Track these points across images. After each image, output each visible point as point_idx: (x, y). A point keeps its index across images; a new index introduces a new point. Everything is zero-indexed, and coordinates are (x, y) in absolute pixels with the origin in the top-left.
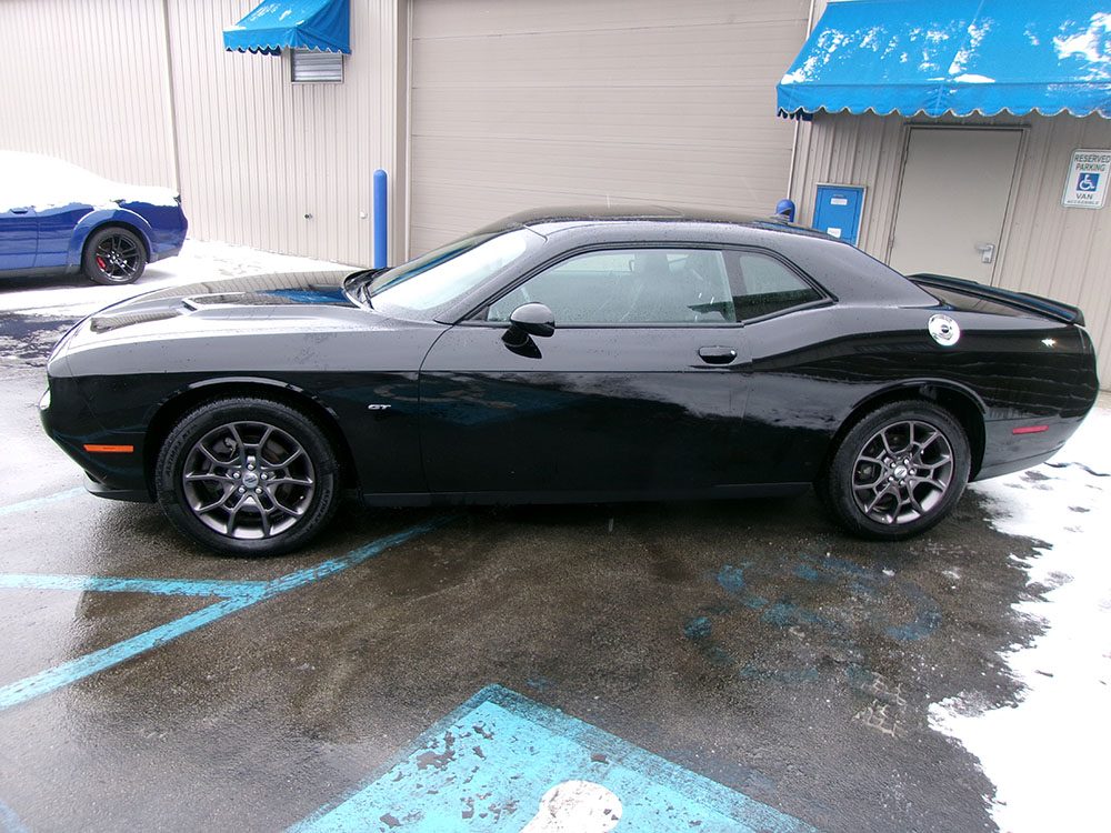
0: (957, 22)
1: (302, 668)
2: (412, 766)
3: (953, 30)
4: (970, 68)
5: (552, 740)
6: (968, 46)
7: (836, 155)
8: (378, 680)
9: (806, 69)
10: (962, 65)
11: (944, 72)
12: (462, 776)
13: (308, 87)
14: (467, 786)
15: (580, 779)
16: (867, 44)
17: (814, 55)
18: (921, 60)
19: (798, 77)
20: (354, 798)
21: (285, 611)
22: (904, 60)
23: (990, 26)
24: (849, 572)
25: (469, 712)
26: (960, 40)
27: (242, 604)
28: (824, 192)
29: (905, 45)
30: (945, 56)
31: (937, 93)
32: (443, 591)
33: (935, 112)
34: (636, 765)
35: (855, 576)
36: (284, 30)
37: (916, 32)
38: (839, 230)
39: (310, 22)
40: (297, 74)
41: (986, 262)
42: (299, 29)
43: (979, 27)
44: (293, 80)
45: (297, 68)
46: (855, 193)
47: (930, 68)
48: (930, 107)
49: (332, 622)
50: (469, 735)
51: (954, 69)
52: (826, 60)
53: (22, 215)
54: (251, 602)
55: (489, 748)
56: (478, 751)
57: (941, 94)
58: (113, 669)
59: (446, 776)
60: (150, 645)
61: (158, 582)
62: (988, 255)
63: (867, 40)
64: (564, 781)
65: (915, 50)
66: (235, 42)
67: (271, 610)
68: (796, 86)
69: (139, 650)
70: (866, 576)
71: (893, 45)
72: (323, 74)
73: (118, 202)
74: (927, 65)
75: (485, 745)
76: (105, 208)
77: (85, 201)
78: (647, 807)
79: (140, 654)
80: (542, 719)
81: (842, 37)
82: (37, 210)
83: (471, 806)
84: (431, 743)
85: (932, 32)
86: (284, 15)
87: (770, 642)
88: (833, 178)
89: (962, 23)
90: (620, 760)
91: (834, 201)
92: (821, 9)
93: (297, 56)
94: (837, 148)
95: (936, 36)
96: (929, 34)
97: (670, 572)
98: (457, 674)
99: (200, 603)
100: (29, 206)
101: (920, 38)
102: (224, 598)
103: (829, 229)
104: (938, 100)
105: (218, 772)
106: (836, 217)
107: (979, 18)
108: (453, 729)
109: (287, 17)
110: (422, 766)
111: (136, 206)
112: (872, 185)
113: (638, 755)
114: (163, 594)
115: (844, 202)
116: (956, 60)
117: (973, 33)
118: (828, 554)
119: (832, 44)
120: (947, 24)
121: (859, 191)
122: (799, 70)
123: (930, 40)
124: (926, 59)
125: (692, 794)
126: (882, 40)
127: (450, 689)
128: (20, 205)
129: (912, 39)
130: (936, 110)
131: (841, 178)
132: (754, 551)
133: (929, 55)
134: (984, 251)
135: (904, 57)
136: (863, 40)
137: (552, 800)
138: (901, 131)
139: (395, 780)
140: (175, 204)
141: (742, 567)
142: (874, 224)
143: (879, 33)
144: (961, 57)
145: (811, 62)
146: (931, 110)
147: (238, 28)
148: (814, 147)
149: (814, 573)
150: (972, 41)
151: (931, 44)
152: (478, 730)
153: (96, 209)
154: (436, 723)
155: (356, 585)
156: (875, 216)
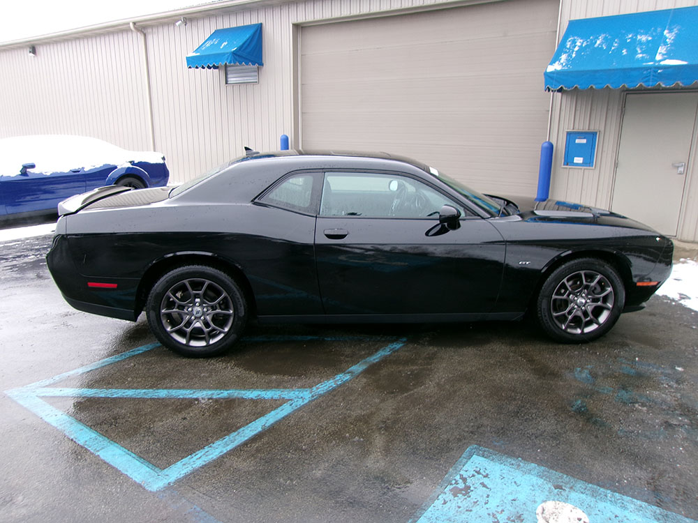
0: (656, 29)
1: (355, 440)
2: (448, 496)
3: (654, 34)
4: (669, 55)
5: (525, 477)
6: (665, 44)
7: (578, 113)
8: (404, 445)
9: (562, 61)
10: (663, 55)
11: (653, 59)
12: (482, 501)
13: (236, 87)
14: (487, 506)
15: (554, 500)
16: (599, 45)
17: (565, 52)
18: (636, 53)
19: (557, 67)
20: (425, 515)
21: (328, 406)
22: (625, 53)
23: (678, 30)
24: (655, 370)
25: (467, 462)
26: (660, 40)
27: (301, 403)
28: (571, 135)
29: (623, 44)
30: (651, 49)
31: (650, 73)
32: (415, 390)
33: (651, 84)
34: (582, 490)
35: (660, 371)
36: (224, 54)
37: (630, 36)
38: (582, 159)
39: (240, 48)
40: (229, 80)
41: (680, 174)
42: (234, 53)
43: (670, 31)
44: (226, 83)
45: (229, 76)
46: (591, 136)
47: (642, 57)
48: (646, 81)
49: (359, 412)
50: (473, 476)
51: (658, 57)
52: (574, 55)
53: (78, 173)
54: (306, 401)
55: (489, 482)
56: (484, 485)
57: (652, 73)
58: (245, 444)
59: (472, 501)
60: (260, 429)
61: (246, 392)
62: (681, 169)
63: (598, 42)
64: (545, 501)
65: (632, 47)
66: (193, 63)
67: (319, 406)
68: (556, 72)
69: (255, 432)
70: (667, 371)
71: (616, 45)
72: (246, 78)
73: (131, 162)
74: (641, 55)
75: (486, 481)
76: (123, 166)
77: (112, 163)
78: (602, 516)
79: (256, 435)
80: (512, 464)
81: (582, 41)
82: (86, 170)
83: (496, 518)
84: (454, 482)
85: (641, 34)
86: (223, 45)
87: (627, 413)
88: (576, 126)
89: (659, 29)
90: (571, 488)
91: (577, 141)
92: (565, 25)
93: (229, 69)
94: (578, 108)
95: (643, 38)
96: (639, 37)
97: (544, 372)
98: (449, 440)
99: (276, 404)
100: (81, 167)
101: (634, 40)
102: (289, 400)
103: (575, 158)
104: (651, 77)
105: (337, 502)
106: (580, 150)
107: (670, 25)
108: (462, 472)
109: (225, 46)
110: (455, 495)
111: (141, 164)
112: (602, 129)
113: (580, 485)
114: (252, 399)
115: (584, 141)
116: (659, 51)
117: (667, 35)
118: (637, 359)
119: (575, 46)
120: (649, 30)
121: (594, 134)
122: (557, 62)
123: (640, 41)
124: (639, 52)
125: (624, 507)
126: (609, 42)
127: (449, 450)
128: (76, 167)
129: (628, 41)
130: (651, 83)
131: (582, 126)
132: (590, 358)
133: (641, 49)
134: (678, 167)
135: (624, 52)
136: (596, 43)
137: (543, 513)
138: (621, 96)
139: (443, 504)
140: (162, 162)
141: (587, 369)
142: (604, 154)
143: (605, 38)
144: (662, 50)
145: (564, 57)
146: (647, 84)
147: (194, 54)
148: (563, 108)
149: (633, 371)
150: (667, 40)
151: (640, 43)
152: (478, 473)
153: (119, 167)
154: (451, 470)
155: (363, 388)
156: (605, 149)
